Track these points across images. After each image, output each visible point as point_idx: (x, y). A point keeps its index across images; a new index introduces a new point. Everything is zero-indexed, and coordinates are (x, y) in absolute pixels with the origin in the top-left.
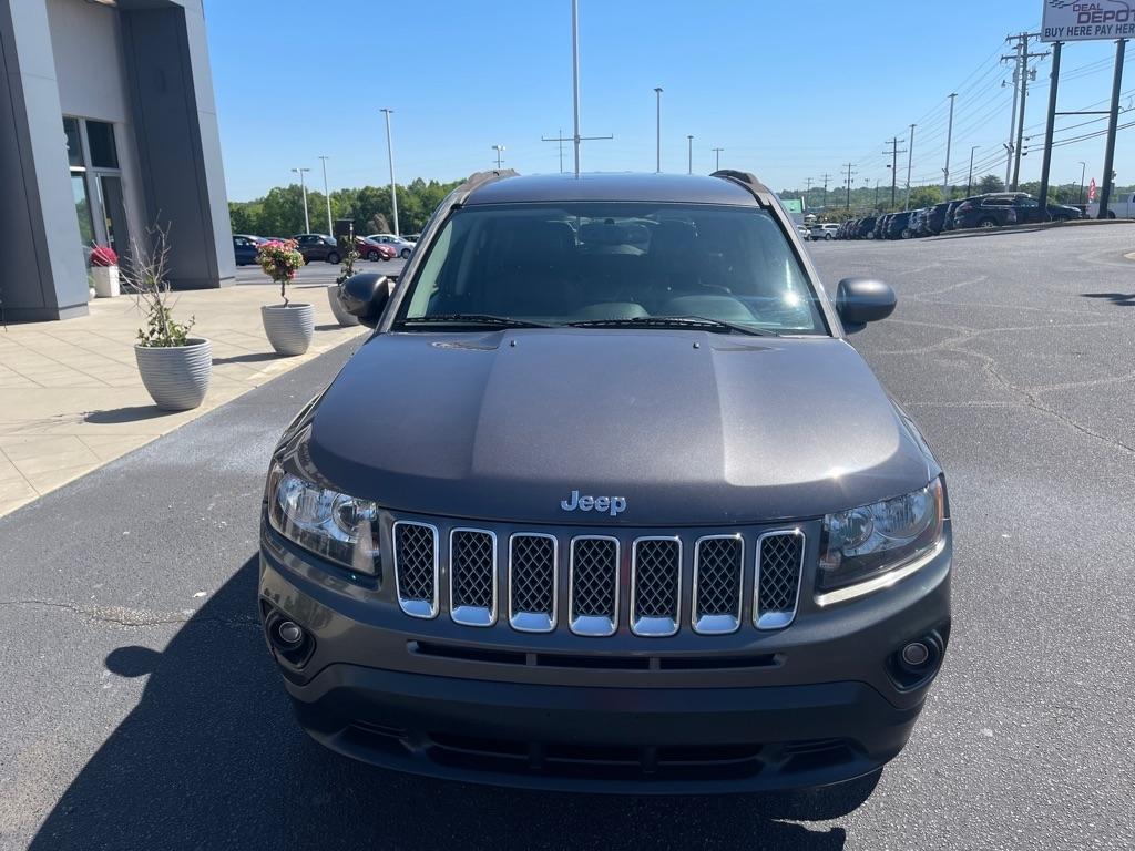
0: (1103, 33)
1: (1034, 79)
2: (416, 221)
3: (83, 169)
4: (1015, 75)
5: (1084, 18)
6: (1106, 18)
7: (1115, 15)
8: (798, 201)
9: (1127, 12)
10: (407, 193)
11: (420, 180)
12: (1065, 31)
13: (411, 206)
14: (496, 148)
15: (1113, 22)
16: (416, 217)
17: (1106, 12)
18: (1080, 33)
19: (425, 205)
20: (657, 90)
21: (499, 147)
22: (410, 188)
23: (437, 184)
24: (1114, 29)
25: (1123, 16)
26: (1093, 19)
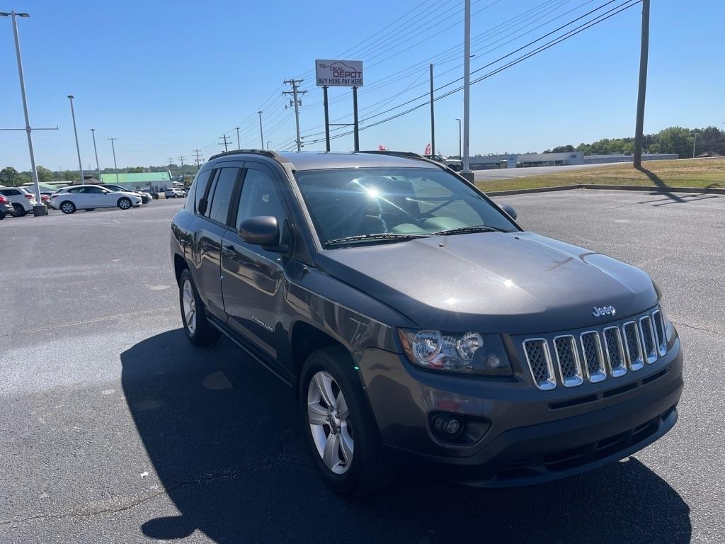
0: (345, 83)
1: (300, 105)
4: (291, 102)
5: (336, 74)
6: (346, 76)
7: (350, 74)
8: (167, 173)
9: (355, 73)
12: (328, 80)
15: (349, 78)
17: (346, 72)
18: (335, 82)
20: (69, 97)
24: (350, 81)
25: (353, 75)
26: (340, 75)
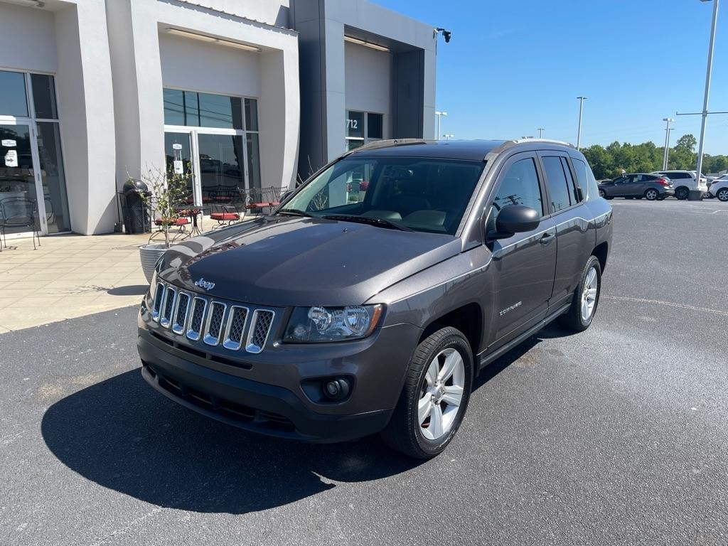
2: (608, 171)
3: (362, 139)
10: (604, 151)
11: (616, 142)
13: (605, 160)
14: (666, 120)
16: (608, 168)
19: (616, 160)
21: (669, 120)
22: (608, 148)
23: (629, 145)
